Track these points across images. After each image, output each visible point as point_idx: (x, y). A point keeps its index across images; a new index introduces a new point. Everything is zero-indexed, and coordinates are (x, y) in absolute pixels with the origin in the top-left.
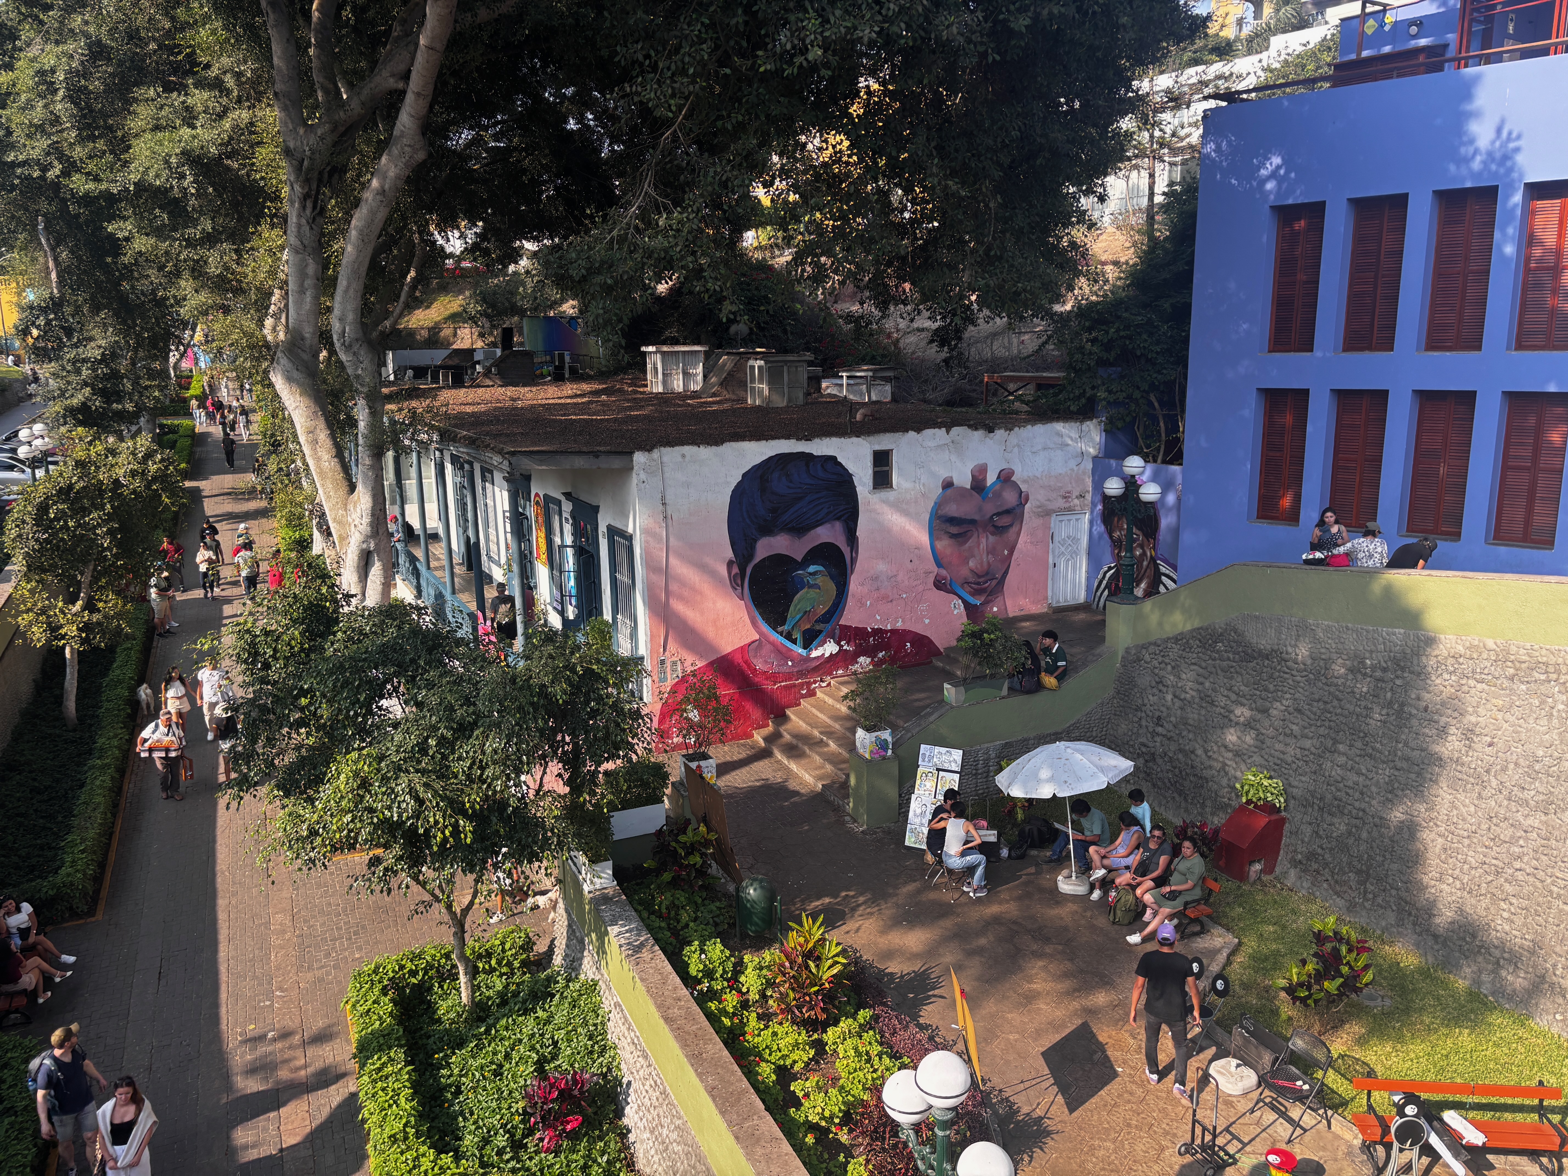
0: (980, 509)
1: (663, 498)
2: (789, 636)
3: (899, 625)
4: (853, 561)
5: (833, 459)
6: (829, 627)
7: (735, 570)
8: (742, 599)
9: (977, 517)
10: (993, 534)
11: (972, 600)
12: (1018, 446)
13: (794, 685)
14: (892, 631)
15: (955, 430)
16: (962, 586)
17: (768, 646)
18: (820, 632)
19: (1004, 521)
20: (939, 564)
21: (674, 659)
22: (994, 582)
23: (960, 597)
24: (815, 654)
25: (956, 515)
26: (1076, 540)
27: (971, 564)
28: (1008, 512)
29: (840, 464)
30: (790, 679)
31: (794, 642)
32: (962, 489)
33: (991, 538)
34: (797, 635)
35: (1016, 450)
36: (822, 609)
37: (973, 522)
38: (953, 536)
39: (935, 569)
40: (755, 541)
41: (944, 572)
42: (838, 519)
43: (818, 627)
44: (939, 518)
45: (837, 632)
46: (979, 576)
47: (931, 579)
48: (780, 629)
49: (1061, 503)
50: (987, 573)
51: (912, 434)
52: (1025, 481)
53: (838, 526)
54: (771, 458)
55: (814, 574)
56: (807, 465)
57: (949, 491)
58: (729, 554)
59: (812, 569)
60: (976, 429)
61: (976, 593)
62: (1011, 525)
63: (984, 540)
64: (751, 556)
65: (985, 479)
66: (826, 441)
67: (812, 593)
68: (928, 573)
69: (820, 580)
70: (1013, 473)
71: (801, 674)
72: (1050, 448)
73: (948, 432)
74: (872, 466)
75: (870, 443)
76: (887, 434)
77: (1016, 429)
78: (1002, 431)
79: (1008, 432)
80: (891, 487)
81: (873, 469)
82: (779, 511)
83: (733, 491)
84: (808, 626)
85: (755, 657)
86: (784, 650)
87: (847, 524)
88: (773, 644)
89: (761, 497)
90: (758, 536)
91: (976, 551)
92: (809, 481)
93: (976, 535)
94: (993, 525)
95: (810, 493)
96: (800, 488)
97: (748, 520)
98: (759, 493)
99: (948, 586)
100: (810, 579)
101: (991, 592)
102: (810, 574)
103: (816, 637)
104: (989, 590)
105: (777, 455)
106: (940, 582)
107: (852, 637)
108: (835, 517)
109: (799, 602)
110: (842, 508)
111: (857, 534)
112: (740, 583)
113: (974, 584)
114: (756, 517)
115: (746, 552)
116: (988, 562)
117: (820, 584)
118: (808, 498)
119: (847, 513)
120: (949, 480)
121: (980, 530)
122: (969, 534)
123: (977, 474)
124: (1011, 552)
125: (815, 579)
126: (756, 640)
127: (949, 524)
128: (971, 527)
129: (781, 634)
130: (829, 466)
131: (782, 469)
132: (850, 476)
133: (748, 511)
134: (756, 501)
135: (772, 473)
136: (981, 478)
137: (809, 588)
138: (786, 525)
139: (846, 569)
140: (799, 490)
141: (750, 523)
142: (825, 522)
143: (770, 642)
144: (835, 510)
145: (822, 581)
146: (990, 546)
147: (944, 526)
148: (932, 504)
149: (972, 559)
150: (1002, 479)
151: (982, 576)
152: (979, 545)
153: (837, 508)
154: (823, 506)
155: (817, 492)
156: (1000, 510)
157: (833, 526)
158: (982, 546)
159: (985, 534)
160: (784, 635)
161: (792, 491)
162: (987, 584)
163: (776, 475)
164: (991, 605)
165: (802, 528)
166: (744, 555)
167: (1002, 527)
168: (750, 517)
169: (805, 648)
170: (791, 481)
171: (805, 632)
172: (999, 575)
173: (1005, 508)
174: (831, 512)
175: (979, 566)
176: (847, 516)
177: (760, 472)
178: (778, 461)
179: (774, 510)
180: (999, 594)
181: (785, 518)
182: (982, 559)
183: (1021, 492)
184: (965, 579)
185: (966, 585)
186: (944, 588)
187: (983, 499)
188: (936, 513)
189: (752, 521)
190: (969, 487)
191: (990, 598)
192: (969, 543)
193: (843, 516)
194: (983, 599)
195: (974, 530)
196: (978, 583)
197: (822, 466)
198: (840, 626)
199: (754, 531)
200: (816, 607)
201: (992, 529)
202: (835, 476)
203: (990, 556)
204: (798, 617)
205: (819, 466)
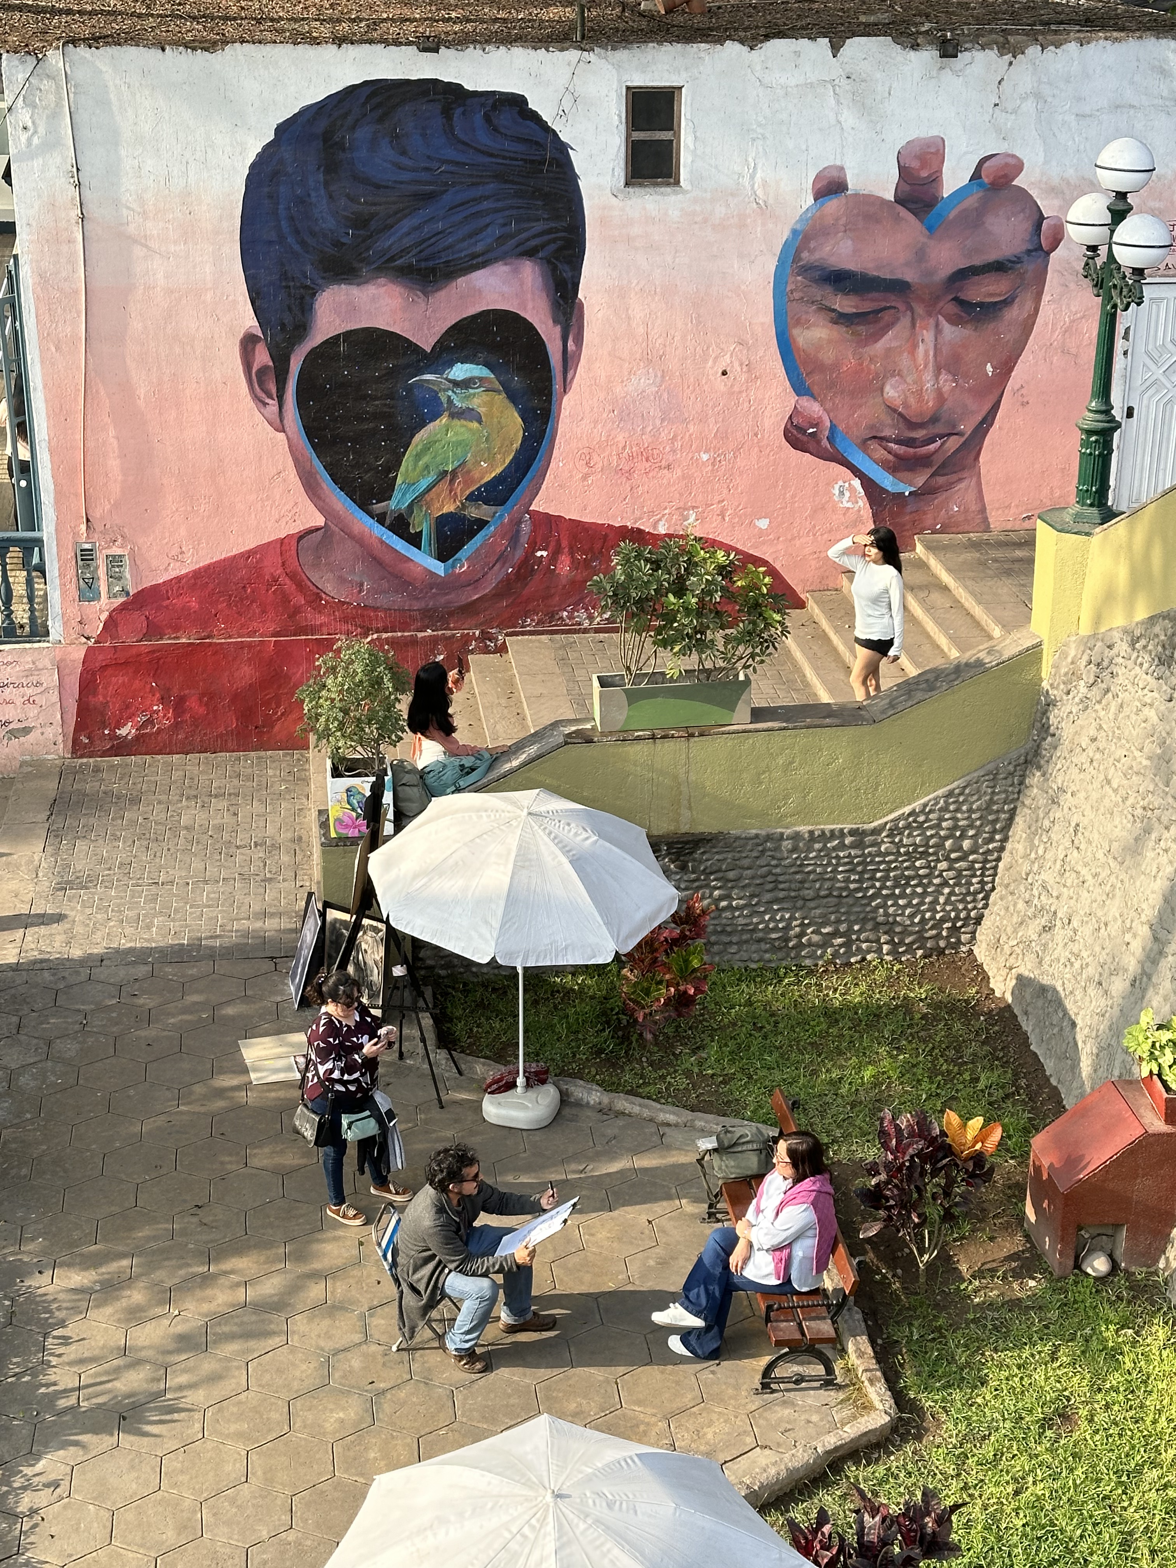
0: (921, 255)
1: (78, 170)
2: (400, 527)
4: (569, 361)
5: (517, 102)
6: (503, 514)
7: (262, 357)
8: (280, 427)
9: (909, 276)
10: (954, 321)
11: (887, 482)
12: (1038, 96)
13: (415, 642)
15: (855, 46)
16: (863, 445)
17: (349, 544)
18: (482, 524)
19: (988, 290)
20: (800, 388)
21: (116, 551)
22: (953, 443)
23: (857, 472)
25: (851, 265)
27: (892, 392)
28: (999, 267)
29: (535, 117)
30: (404, 626)
31: (415, 540)
32: (869, 202)
33: (949, 331)
34: (423, 526)
35: (1029, 106)
36: (486, 470)
37: (899, 287)
38: (842, 319)
39: (792, 399)
40: (313, 292)
41: (814, 408)
42: (530, 254)
43: (474, 512)
44: (805, 270)
45: (527, 528)
46: (912, 425)
47: (777, 421)
48: (378, 507)
50: (934, 419)
51: (732, 49)
52: (1052, 191)
53: (529, 271)
54: (351, 90)
55: (466, 384)
56: (447, 113)
57: (833, 205)
59: (460, 371)
60: (917, 45)
61: (899, 466)
62: (1007, 303)
63: (928, 336)
64: (302, 328)
65: (935, 179)
66: (499, 55)
67: (461, 430)
68: (769, 405)
69: (478, 400)
70: (1019, 167)
72: (1132, 107)
73: (835, 49)
74: (623, 128)
75: (618, 67)
76: (667, 47)
77: (1033, 51)
78: (991, 54)
79: (1008, 57)
80: (677, 183)
81: (628, 136)
82: (373, 225)
83: (253, 167)
84: (449, 508)
85: (316, 566)
86: (387, 558)
87: (554, 269)
88: (360, 540)
89: (326, 184)
90: (320, 281)
91: (904, 361)
92: (450, 153)
93: (905, 321)
94: (956, 299)
95: (454, 184)
96: (427, 169)
97: (290, 240)
98: (321, 177)
99: (825, 443)
100: (453, 397)
101: (943, 465)
102: (456, 384)
103: (472, 534)
104: (938, 460)
105: (366, 83)
106: (803, 431)
107: (565, 543)
108: (521, 249)
109: (426, 449)
110: (539, 227)
111: (580, 295)
112: (274, 391)
113: (898, 442)
114: (313, 234)
115: (288, 319)
116: (939, 393)
117: (482, 410)
118: (448, 199)
119: (554, 241)
120: (835, 174)
121: (919, 310)
122: (887, 316)
123: (915, 164)
124: (1006, 369)
125: (467, 398)
126: (318, 529)
127: (828, 290)
128: (893, 300)
129: (381, 519)
130: (505, 118)
131: (381, 120)
132: (563, 149)
133: (291, 219)
134: (313, 194)
135: (353, 128)
136: (924, 174)
137: (452, 416)
138: (392, 259)
139: (549, 379)
140: (424, 176)
141: (297, 247)
142: (496, 260)
143: (351, 536)
144: (519, 232)
145: (485, 404)
146: (945, 350)
147: (817, 292)
148: (786, 234)
149: (893, 381)
150: (986, 180)
151: (921, 425)
152: (915, 346)
153: (526, 225)
154: (488, 220)
155: (473, 184)
156: (977, 261)
157: (516, 271)
158: (921, 349)
159: (932, 321)
160: (388, 522)
161: (406, 176)
162: (932, 447)
163: (363, 133)
164: (941, 497)
165: (433, 270)
166: (283, 326)
167: (981, 305)
168: (297, 232)
169: (442, 557)
170: (403, 153)
171: (442, 521)
172: (966, 427)
173: (992, 256)
174: (512, 236)
175: (912, 401)
176: (552, 247)
177: (322, 125)
178: (369, 97)
179: (360, 222)
180: (965, 474)
181: (388, 242)
182: (919, 382)
183: (1041, 218)
184: (872, 427)
185: (873, 445)
186: (812, 446)
187: (930, 229)
188: (797, 258)
189: (303, 243)
190: (890, 196)
191: (941, 480)
192: (888, 340)
193: (543, 246)
194: (920, 480)
195: (901, 306)
196: (909, 442)
197: (487, 119)
198: (535, 514)
199: (308, 269)
200: (469, 465)
201: (952, 308)
202: (520, 148)
203: (943, 377)
204: (424, 484)
205: (478, 118)
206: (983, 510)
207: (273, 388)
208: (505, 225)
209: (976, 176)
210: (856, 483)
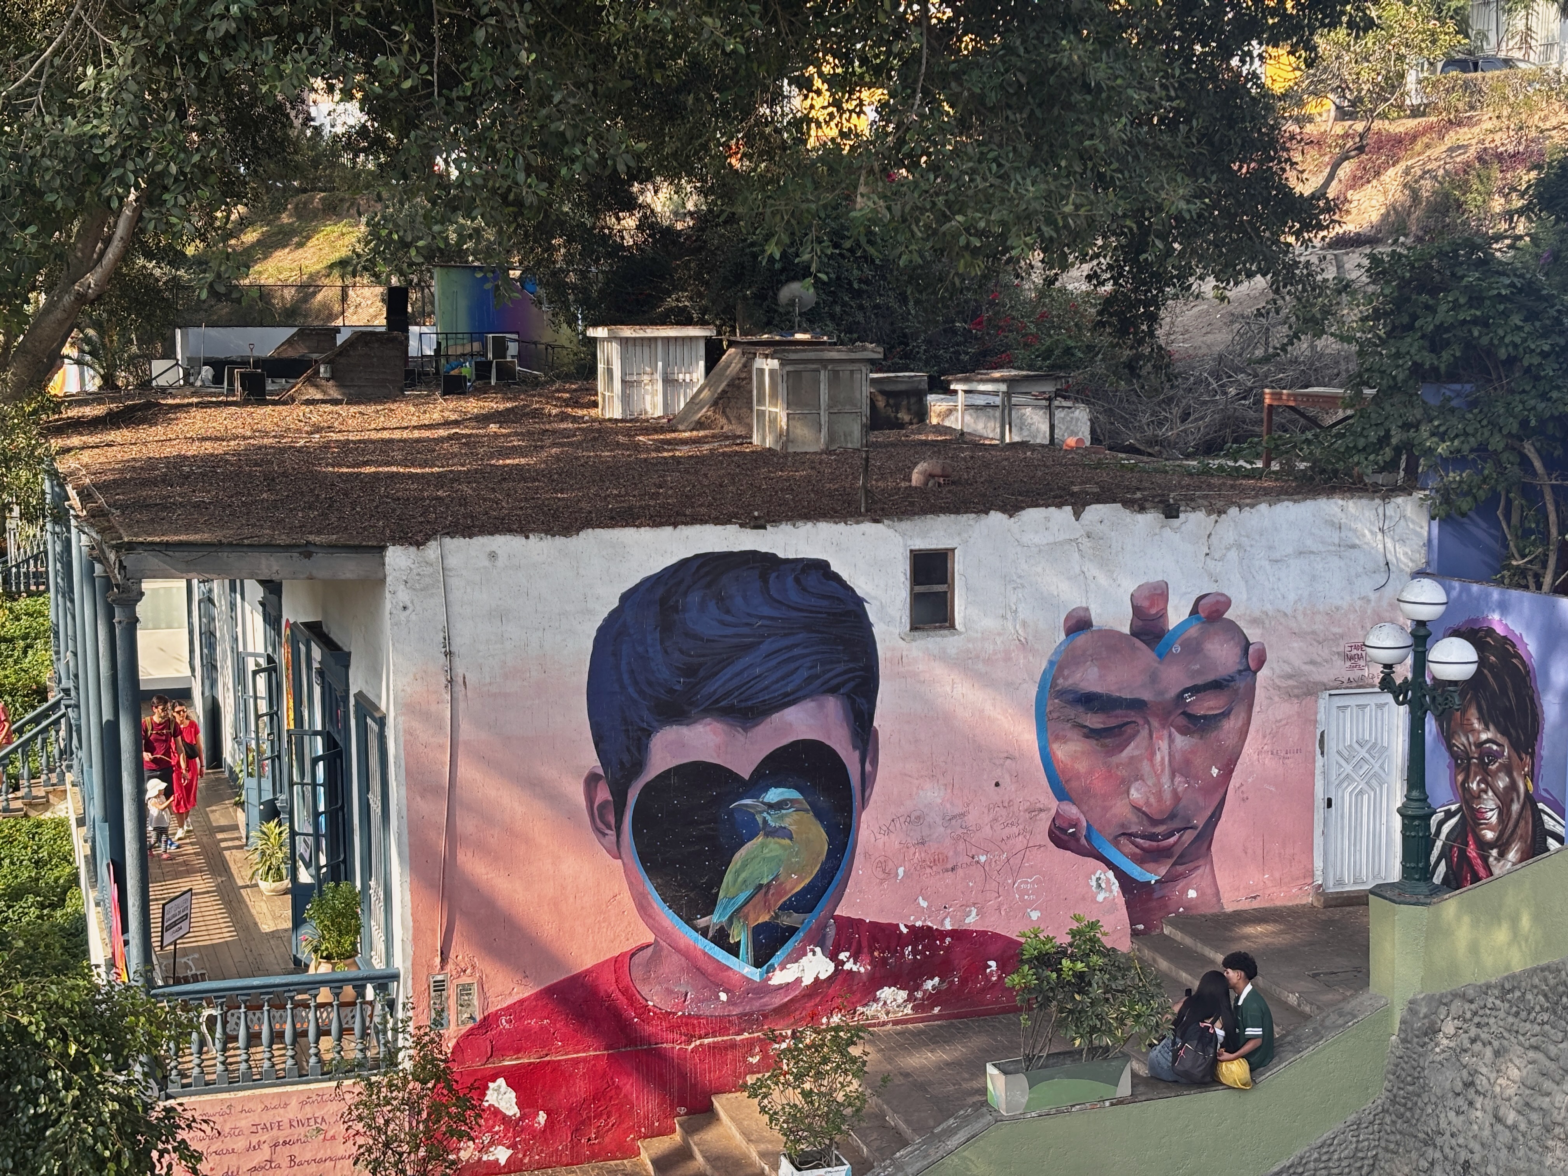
0: (1154, 678)
1: (447, 641)
2: (721, 939)
3: (972, 921)
4: (867, 781)
5: (821, 567)
6: (811, 920)
7: (603, 794)
8: (617, 855)
9: (1146, 695)
10: (1184, 732)
11: (1137, 872)
12: (1239, 546)
13: (733, 1045)
14: (958, 935)
15: (1094, 512)
16: (1115, 841)
17: (676, 958)
18: (792, 931)
19: (1208, 705)
20: (1061, 792)
21: (465, 980)
22: (1189, 836)
23: (1110, 865)
24: (779, 978)
25: (1097, 688)
26: (1377, 749)
27: (1135, 794)
28: (1217, 685)
29: (836, 578)
30: (723, 1031)
31: (734, 950)
32: (1110, 636)
33: (1181, 741)
34: (740, 935)
35: (1233, 554)
36: (796, 883)
37: (1137, 705)
38: (1092, 734)
39: (1053, 804)
40: (648, 734)
41: (1072, 811)
42: (833, 691)
43: (786, 921)
45: (831, 932)
46: (1155, 822)
47: (1044, 824)
48: (702, 922)
49: (1340, 670)
50: (1172, 816)
51: (996, 518)
52: (1255, 621)
53: (833, 706)
54: (684, 563)
55: (779, 806)
56: (764, 578)
57: (1082, 639)
58: (591, 760)
59: (774, 795)
60: (1142, 509)
61: (1145, 857)
62: (1226, 714)
63: (1164, 745)
64: (638, 766)
65: (1162, 615)
66: (806, 529)
67: (774, 847)
68: (1035, 811)
69: (790, 819)
70: (1228, 603)
71: (747, 1021)
72: (1312, 552)
73: (1077, 515)
74: (908, 584)
75: (903, 535)
76: (943, 518)
77: (1233, 511)
78: (1200, 515)
79: (1214, 517)
80: (952, 626)
81: (912, 590)
82: (702, 673)
83: (600, 630)
84: (765, 918)
85: (646, 980)
86: (710, 968)
87: (853, 702)
88: (686, 954)
89: (662, 642)
90: (655, 724)
91: (1145, 766)
92: (766, 611)
93: (1144, 733)
94: (1184, 713)
95: (769, 636)
96: (747, 624)
97: (631, 690)
98: (658, 635)
99: (1083, 841)
100: (768, 818)
101: (1181, 856)
102: (770, 806)
103: (783, 941)
104: (1178, 851)
105: (697, 556)
106: (1064, 831)
107: (865, 943)
108: (825, 687)
109: (744, 865)
110: (841, 667)
111: (875, 724)
112: (613, 822)
113: (1143, 837)
114: (650, 684)
115: (626, 758)
116: (1175, 792)
117: (793, 828)
118: (766, 647)
119: (853, 679)
120: (1082, 614)
121: (1155, 723)
122: (1129, 730)
123: (1146, 604)
124: (1228, 771)
125: (782, 818)
126: (648, 946)
127: (1081, 709)
128: (1133, 716)
129: (704, 932)
130: (812, 580)
131: (709, 586)
132: (859, 602)
133: (632, 672)
134: (650, 650)
135: (685, 594)
136: (1153, 611)
137: (767, 835)
138: (717, 701)
139: (850, 797)
140: (746, 630)
141: (635, 696)
142: (804, 697)
143: (678, 950)
144: (824, 672)
145: (796, 822)
146: (1178, 756)
147: (1071, 712)
148: (1044, 665)
149: (1137, 784)
150: (1202, 615)
151: (1161, 822)
152: (1153, 754)
153: (828, 667)
154: (797, 664)
155: (785, 635)
156: (1200, 681)
157: (821, 707)
158: (1158, 757)
159: (1166, 732)
160: (710, 934)
161: (730, 631)
162: (1172, 840)
163: (695, 598)
164: (1181, 884)
165: (751, 708)
166: (622, 763)
167: (1205, 717)
168: (636, 683)
169: (757, 964)
170: (728, 612)
171: (757, 931)
172: (1199, 821)
173: (1210, 677)
174: (817, 677)
175: (1152, 800)
176: (851, 684)
177: (660, 591)
178: (699, 568)
179: (690, 671)
180: (1201, 862)
181: (715, 686)
182: (1159, 784)
183: (1248, 644)
184: (1123, 826)
185: (1123, 840)
186: (1072, 844)
187: (1160, 656)
188: (1054, 684)
189: (641, 692)
190: (1126, 630)
191: (1180, 869)
192: (1130, 751)
193: (844, 684)
194: (1163, 871)
195: (1141, 721)
196: (1152, 837)
197: (797, 580)
198: (838, 919)
199: (645, 714)
200: (782, 878)
201: (1182, 721)
202: (825, 603)
203: (1178, 779)
204: (742, 897)
205: (790, 581)
206: (1217, 893)
207: (612, 820)
208: (811, 668)
209: (1194, 612)
210: (1111, 874)
